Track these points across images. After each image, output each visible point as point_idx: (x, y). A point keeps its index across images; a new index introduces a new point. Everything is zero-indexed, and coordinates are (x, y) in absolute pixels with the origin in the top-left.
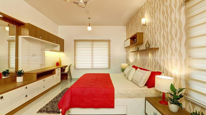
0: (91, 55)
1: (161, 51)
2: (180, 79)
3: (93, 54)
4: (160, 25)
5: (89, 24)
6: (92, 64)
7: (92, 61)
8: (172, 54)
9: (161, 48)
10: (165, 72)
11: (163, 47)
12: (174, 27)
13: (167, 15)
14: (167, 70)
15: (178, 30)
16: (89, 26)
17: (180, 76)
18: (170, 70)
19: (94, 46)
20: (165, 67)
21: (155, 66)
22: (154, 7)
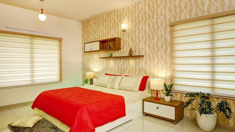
0: (30, 62)
1: (146, 58)
2: (166, 79)
3: (34, 59)
4: (146, 36)
5: (42, 10)
6: (32, 76)
7: (32, 72)
8: (158, 62)
9: (146, 56)
10: (151, 76)
11: (149, 55)
12: (161, 41)
13: (154, 29)
14: (153, 73)
15: (164, 44)
16: (42, 13)
17: (166, 77)
18: (156, 74)
19: (35, 46)
20: (151, 72)
21: (139, 72)
22: (138, 17)
